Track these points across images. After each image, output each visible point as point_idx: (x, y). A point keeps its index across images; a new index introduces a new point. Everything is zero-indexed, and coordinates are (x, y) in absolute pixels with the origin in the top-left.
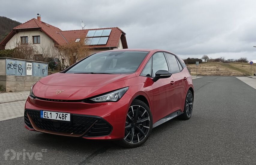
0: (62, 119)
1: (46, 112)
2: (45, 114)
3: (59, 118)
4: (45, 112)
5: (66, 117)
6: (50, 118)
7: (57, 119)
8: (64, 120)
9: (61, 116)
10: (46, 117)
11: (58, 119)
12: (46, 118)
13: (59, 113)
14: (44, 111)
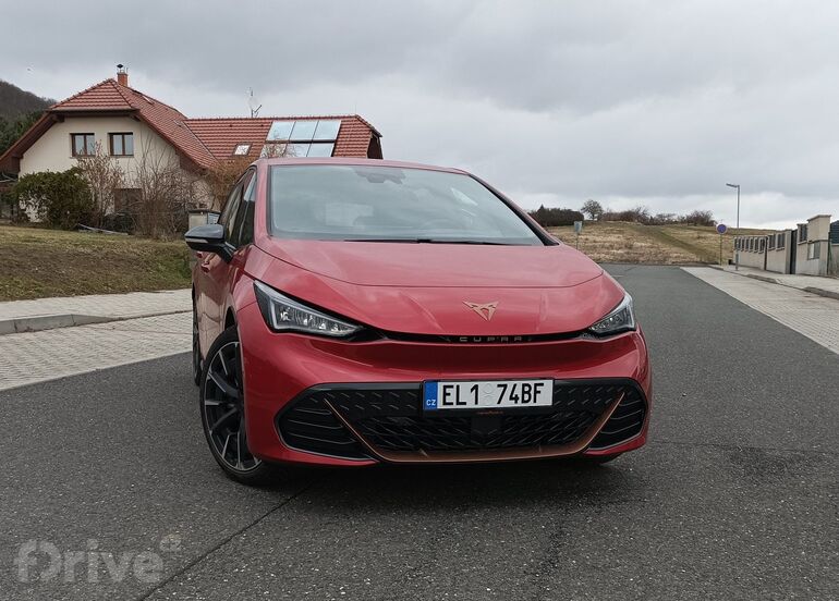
0: (523, 401)
1: (455, 384)
2: (445, 394)
3: (511, 398)
4: (445, 387)
5: (536, 392)
6: (471, 405)
7: (501, 405)
8: (531, 404)
9: (518, 392)
10: (452, 404)
11: (507, 403)
12: (455, 406)
13: (510, 384)
14: (440, 385)
